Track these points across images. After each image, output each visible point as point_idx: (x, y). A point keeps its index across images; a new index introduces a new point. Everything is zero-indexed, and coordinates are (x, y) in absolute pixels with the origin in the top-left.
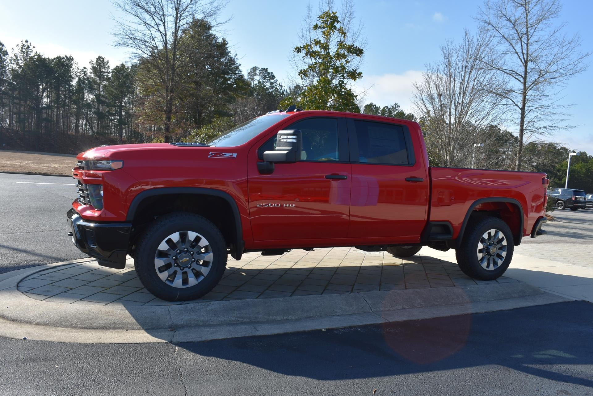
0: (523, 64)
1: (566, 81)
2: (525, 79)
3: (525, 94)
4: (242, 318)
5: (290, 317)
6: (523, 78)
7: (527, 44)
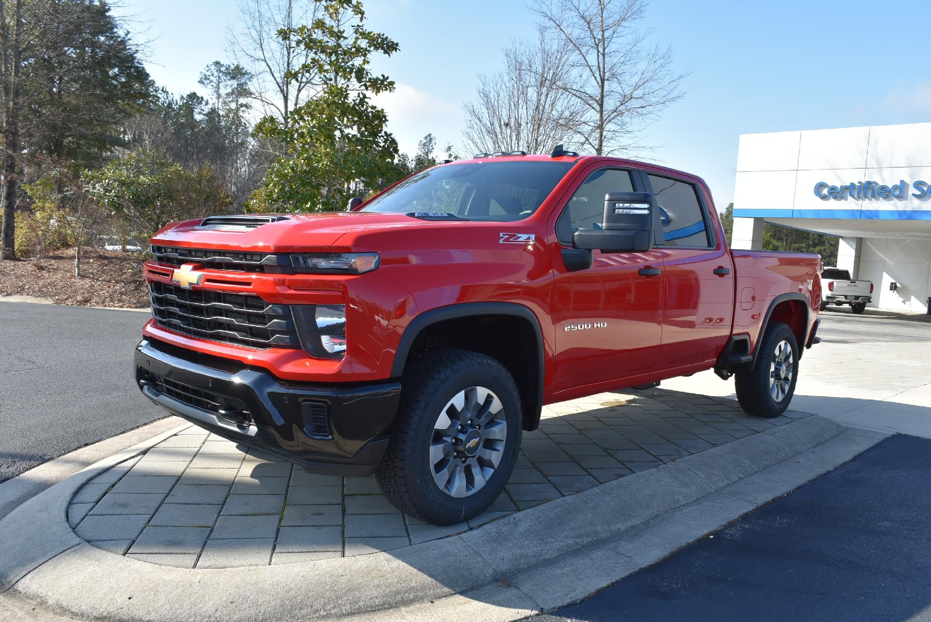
0: (598, 83)
1: (659, 113)
2: (601, 105)
3: (601, 127)
4: (579, 537)
5: (634, 520)
6: (600, 105)
7: (604, 55)
